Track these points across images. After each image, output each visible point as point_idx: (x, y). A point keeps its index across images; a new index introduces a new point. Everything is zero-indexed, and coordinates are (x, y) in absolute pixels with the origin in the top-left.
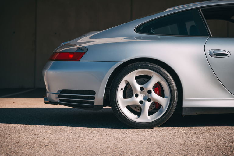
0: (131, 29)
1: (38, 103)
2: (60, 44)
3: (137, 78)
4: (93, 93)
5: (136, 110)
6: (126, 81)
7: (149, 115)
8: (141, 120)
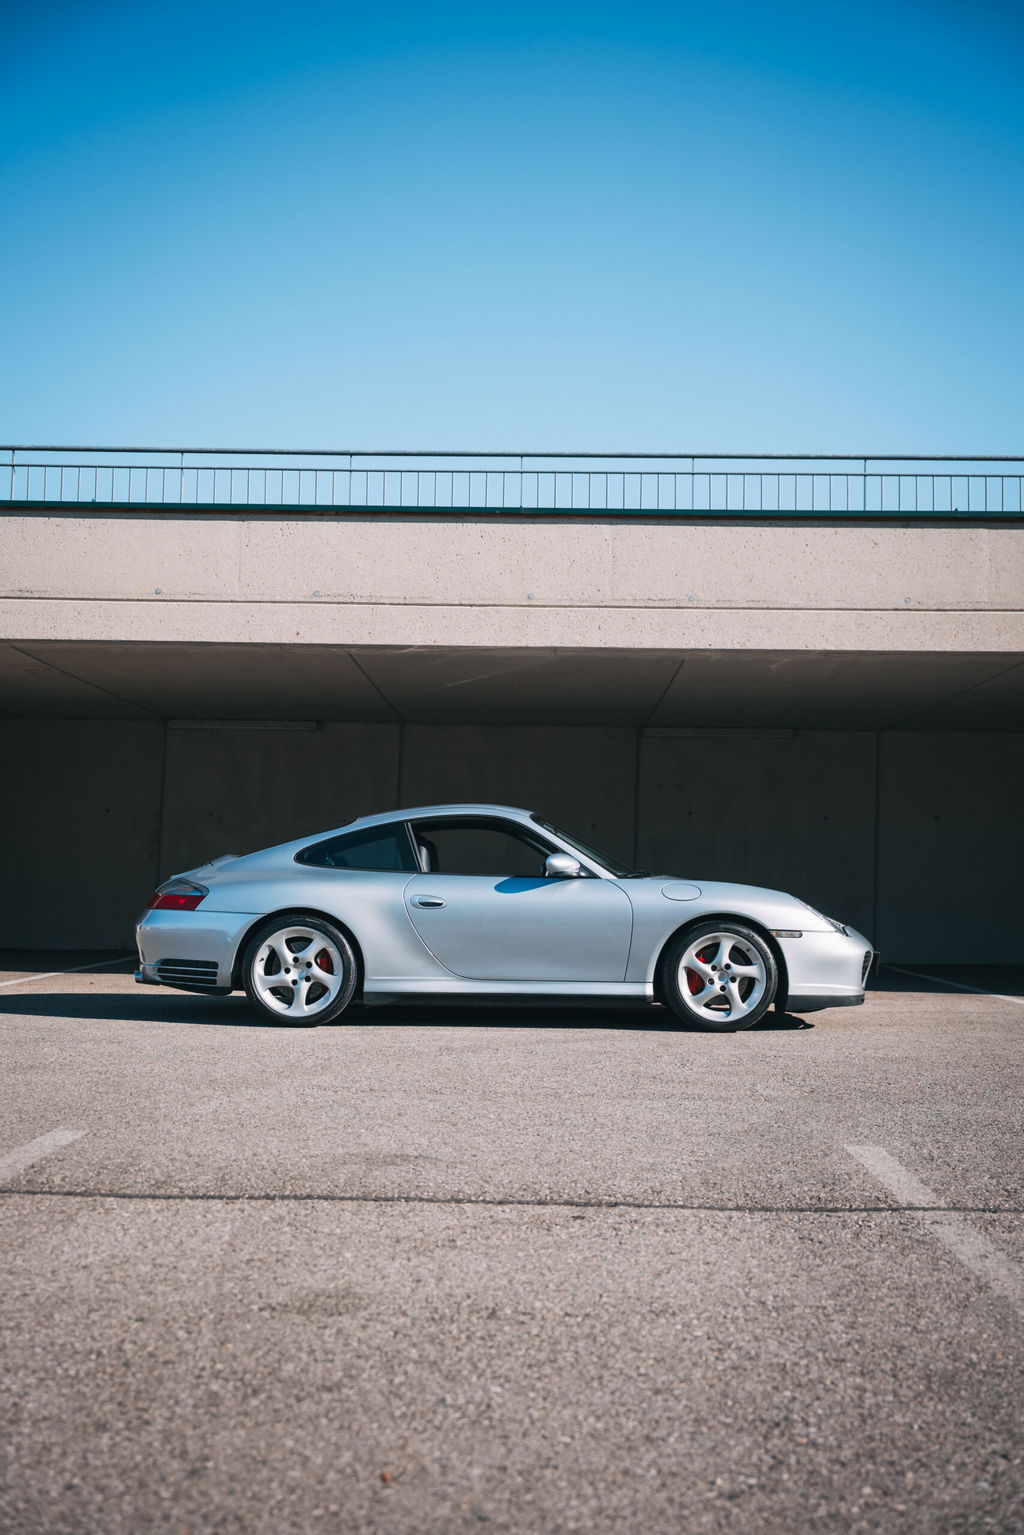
0: (284, 856)
1: (122, 984)
2: (169, 878)
3: (289, 942)
4: (215, 965)
5: (285, 994)
6: (269, 946)
7: (307, 1004)
8: (292, 1012)
